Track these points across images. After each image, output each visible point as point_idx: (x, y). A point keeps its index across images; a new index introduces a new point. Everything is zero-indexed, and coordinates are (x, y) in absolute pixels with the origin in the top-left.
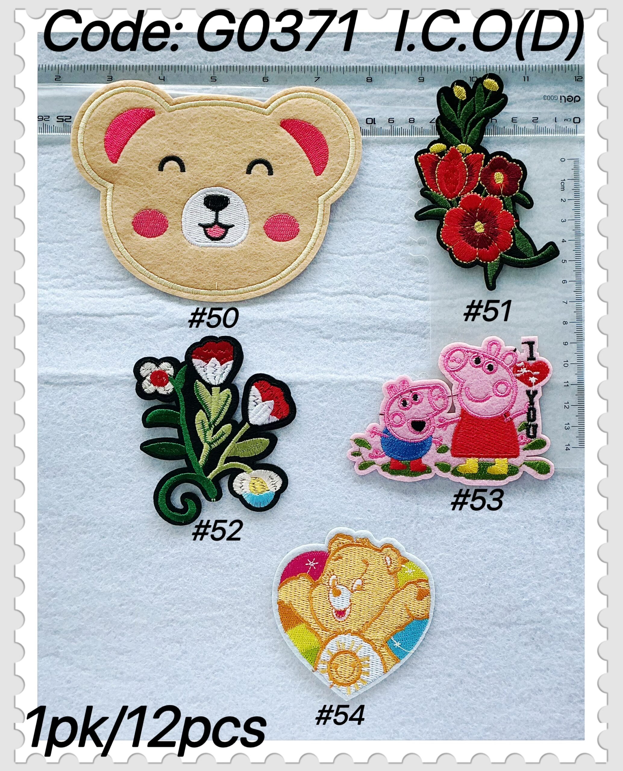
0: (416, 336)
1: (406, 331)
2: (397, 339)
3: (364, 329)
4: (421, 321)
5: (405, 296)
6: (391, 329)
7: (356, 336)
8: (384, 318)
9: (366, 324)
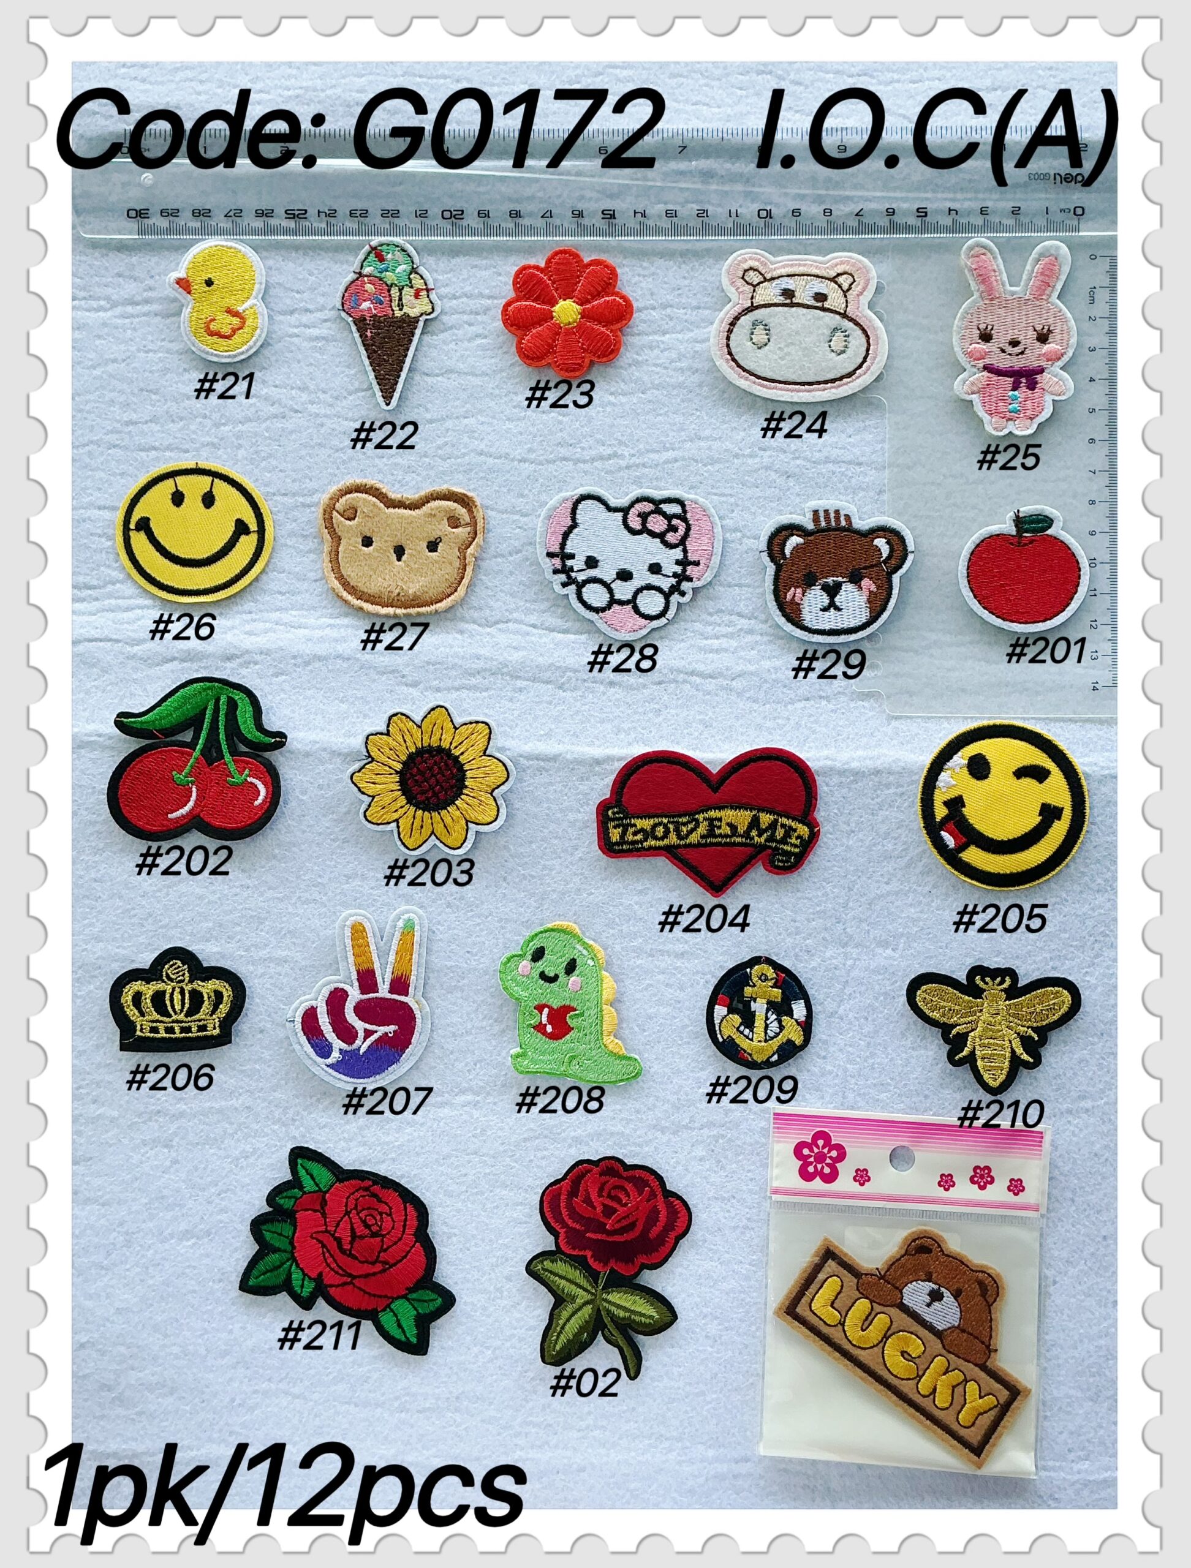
0: (550, 686)
1: (534, 680)
2: (521, 690)
3: (470, 674)
4: (558, 664)
5: (534, 626)
6: (511, 676)
7: (456, 684)
8: (501, 659)
9: (474, 666)
